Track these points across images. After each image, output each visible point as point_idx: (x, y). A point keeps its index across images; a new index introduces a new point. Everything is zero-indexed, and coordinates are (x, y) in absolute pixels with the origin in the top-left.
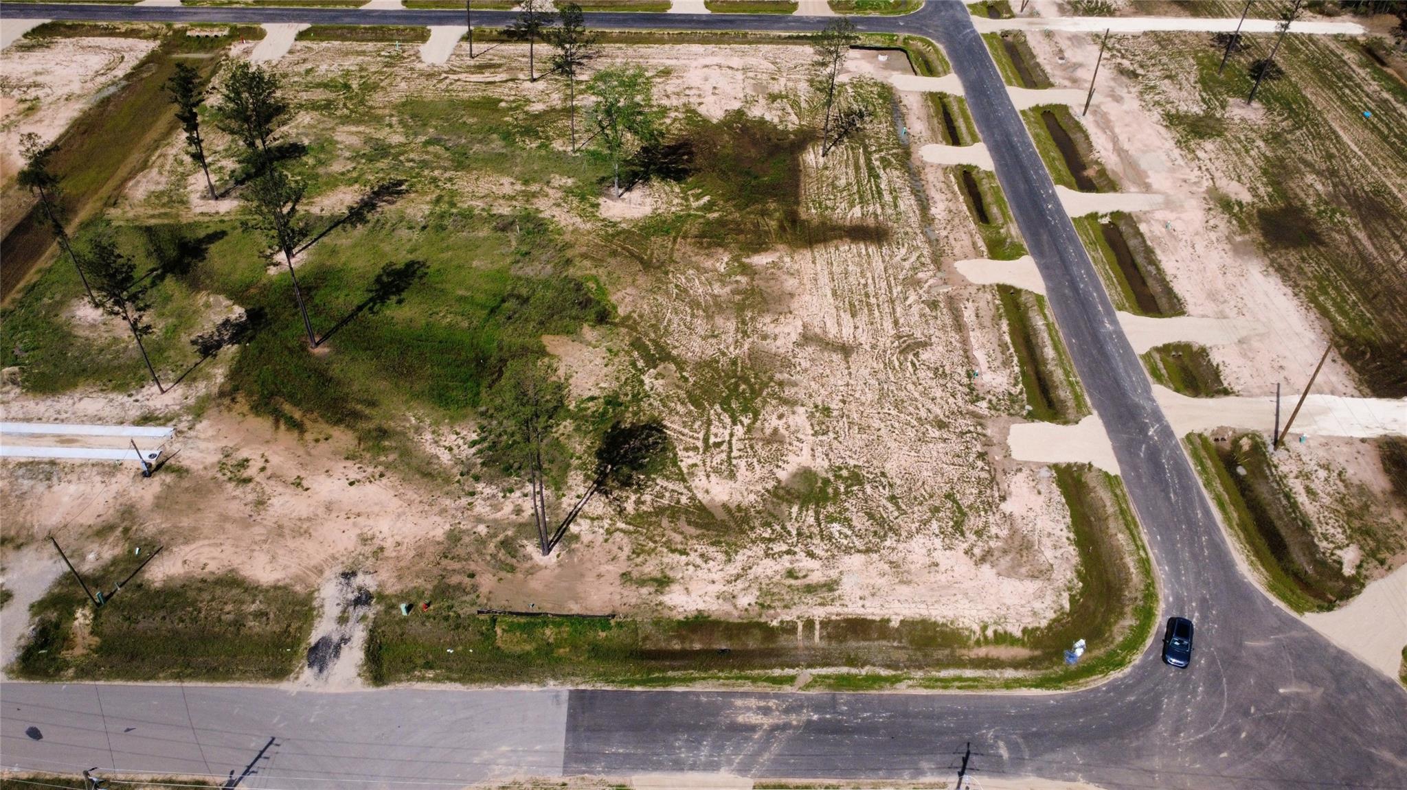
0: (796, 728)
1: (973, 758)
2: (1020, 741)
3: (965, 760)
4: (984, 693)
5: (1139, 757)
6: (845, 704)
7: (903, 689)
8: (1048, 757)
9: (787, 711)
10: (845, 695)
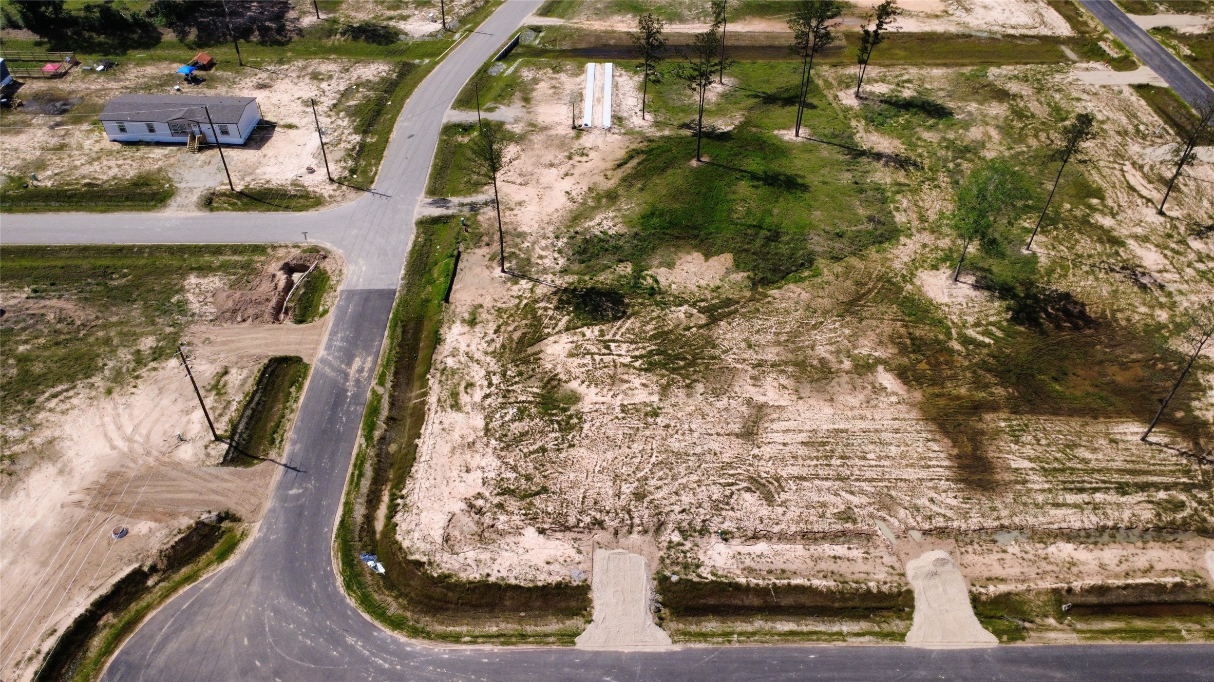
0: (344, 384)
1: (295, 473)
2: (300, 502)
3: (294, 469)
4: (345, 488)
5: (263, 578)
6: (355, 409)
7: (360, 440)
8: (282, 518)
9: (358, 381)
10: (362, 410)
